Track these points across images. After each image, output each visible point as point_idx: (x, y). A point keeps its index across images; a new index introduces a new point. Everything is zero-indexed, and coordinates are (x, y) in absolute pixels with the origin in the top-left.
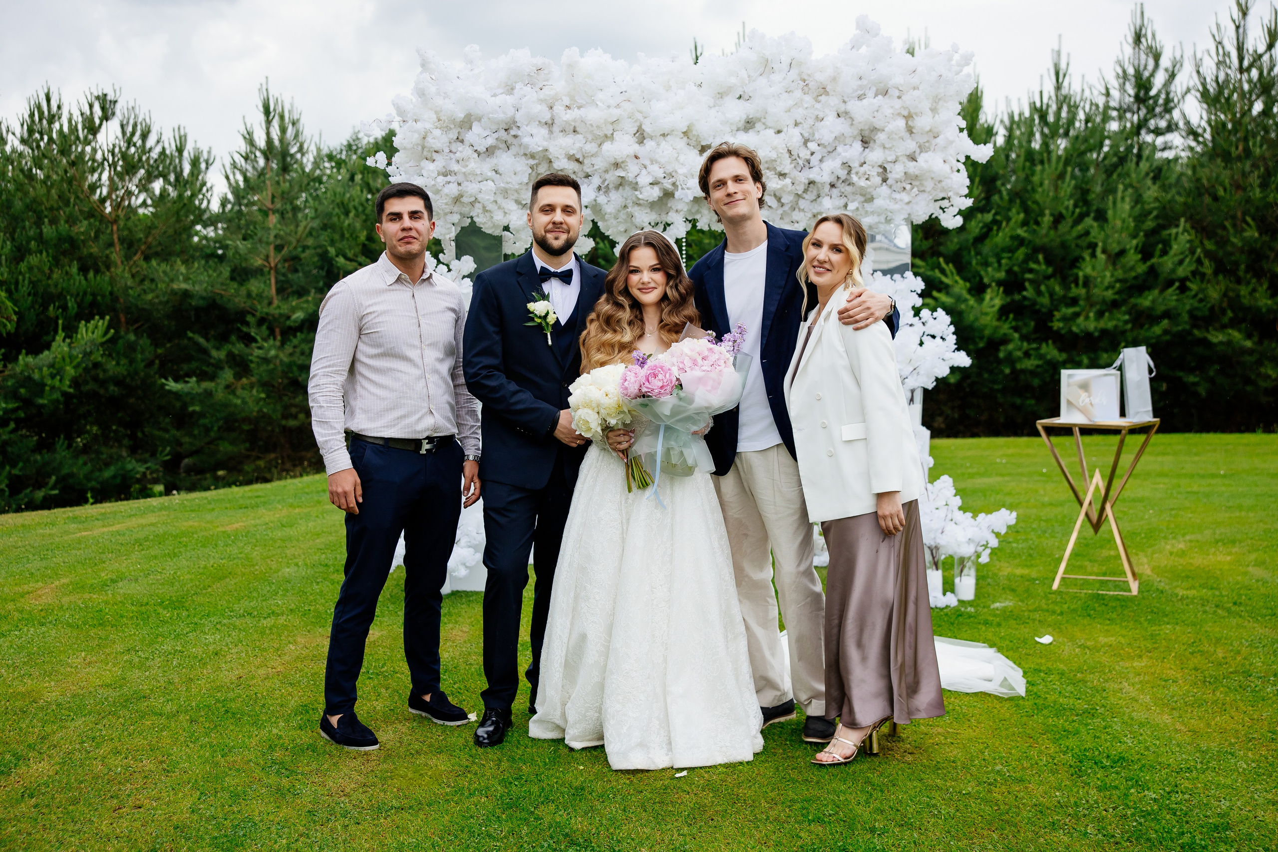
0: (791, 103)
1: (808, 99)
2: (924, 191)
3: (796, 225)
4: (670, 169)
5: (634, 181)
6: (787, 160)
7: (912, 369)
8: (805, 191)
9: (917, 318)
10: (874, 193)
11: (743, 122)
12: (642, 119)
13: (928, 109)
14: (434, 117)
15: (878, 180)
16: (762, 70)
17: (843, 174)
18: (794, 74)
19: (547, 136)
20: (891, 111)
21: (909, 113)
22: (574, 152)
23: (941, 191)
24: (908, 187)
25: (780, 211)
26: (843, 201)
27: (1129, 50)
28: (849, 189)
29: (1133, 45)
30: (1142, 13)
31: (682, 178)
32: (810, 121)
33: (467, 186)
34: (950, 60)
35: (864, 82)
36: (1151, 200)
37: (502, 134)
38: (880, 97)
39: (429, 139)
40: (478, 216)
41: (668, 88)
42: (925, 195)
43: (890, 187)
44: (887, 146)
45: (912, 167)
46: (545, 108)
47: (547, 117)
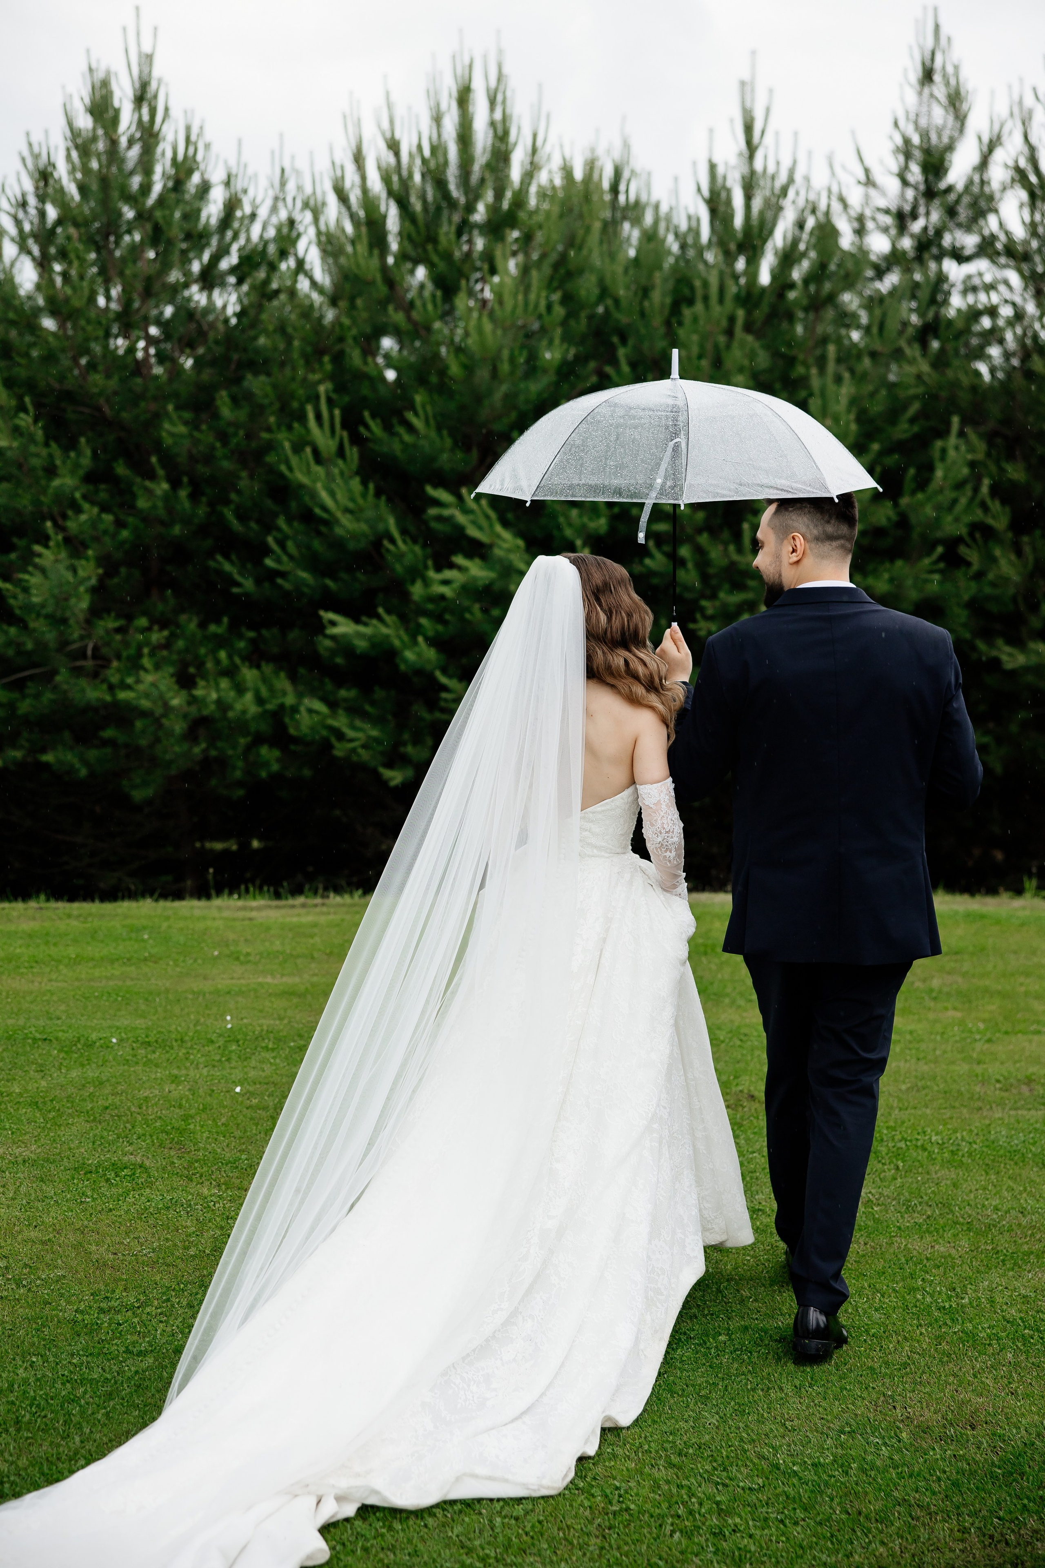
27: (911, 97)
29: (917, 87)
30: (937, 28)
36: (912, 381)
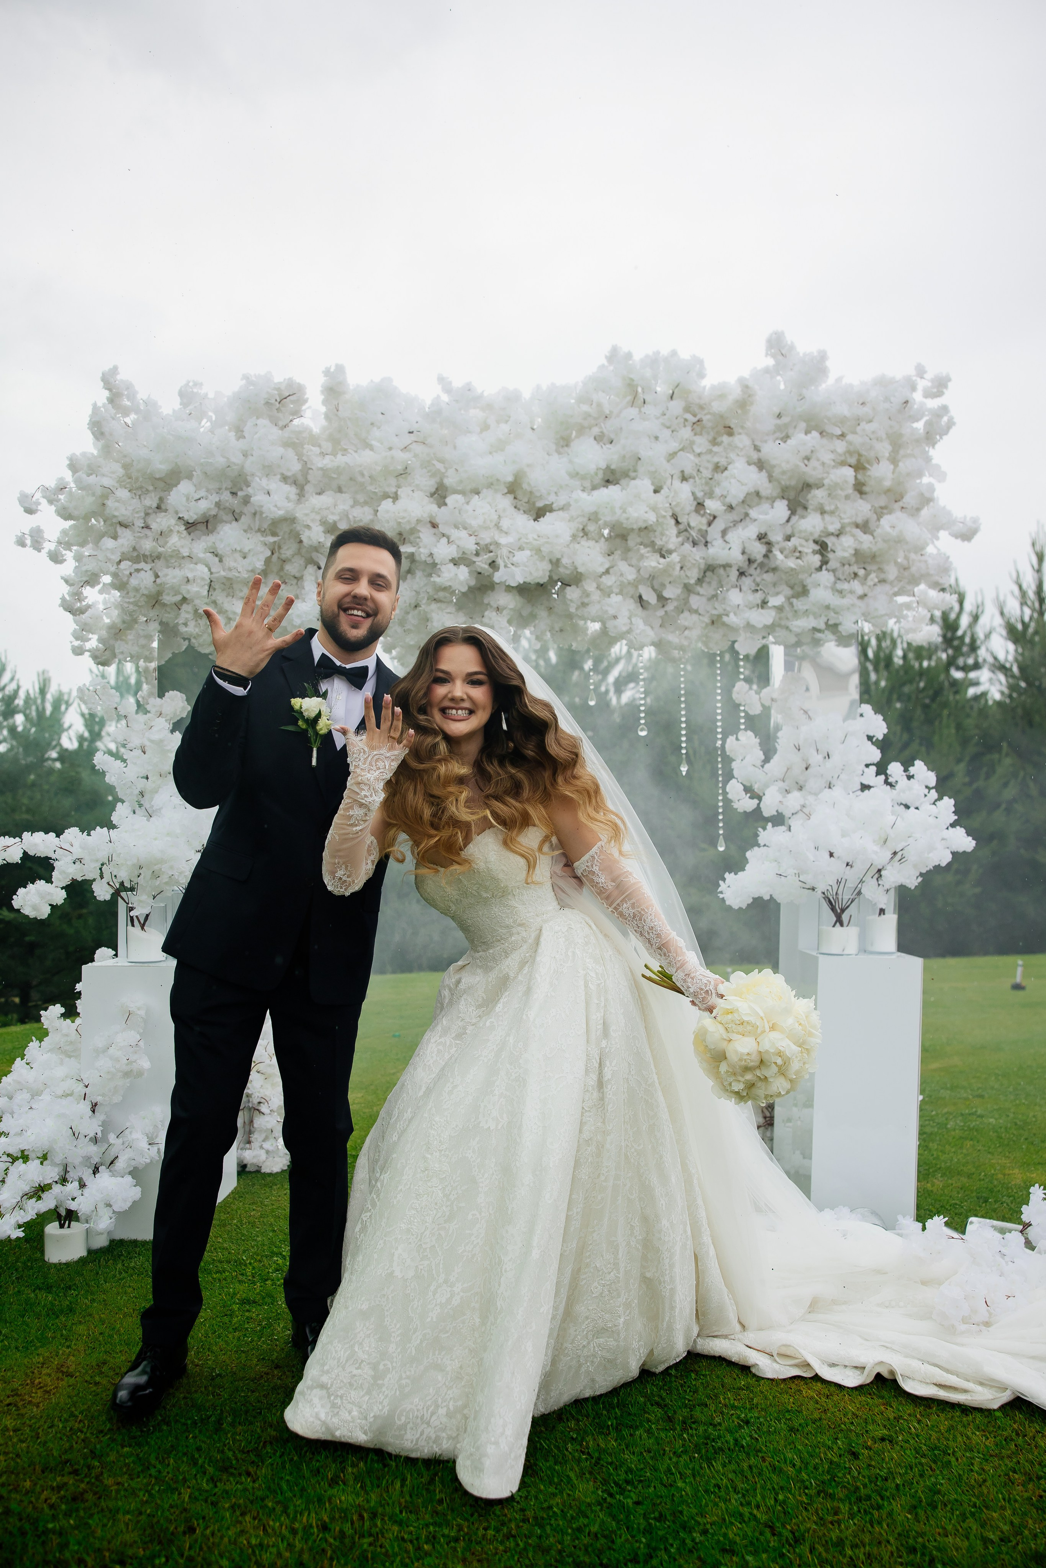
0: (674, 446)
1: (702, 443)
2: (882, 581)
3: (686, 632)
4: (486, 537)
5: (429, 560)
6: (673, 531)
7: (889, 855)
8: (700, 581)
9: (883, 777)
10: (809, 581)
11: (600, 475)
12: (443, 470)
13: (887, 455)
14: (121, 472)
15: (816, 559)
16: (629, 398)
17: (758, 550)
18: (676, 407)
19: (294, 497)
20: (832, 456)
21: (858, 461)
22: (336, 518)
23: (909, 583)
24: (861, 572)
25: (661, 613)
26: (759, 596)
28: (769, 577)
31: (504, 552)
32: (707, 473)
33: (166, 575)
34: (914, 388)
35: (785, 420)
37: (226, 496)
38: (815, 434)
39: (110, 503)
40: (186, 624)
41: (485, 427)
42: (886, 588)
43: (834, 571)
44: (827, 508)
45: (866, 541)
46: (290, 453)
47: (295, 467)
